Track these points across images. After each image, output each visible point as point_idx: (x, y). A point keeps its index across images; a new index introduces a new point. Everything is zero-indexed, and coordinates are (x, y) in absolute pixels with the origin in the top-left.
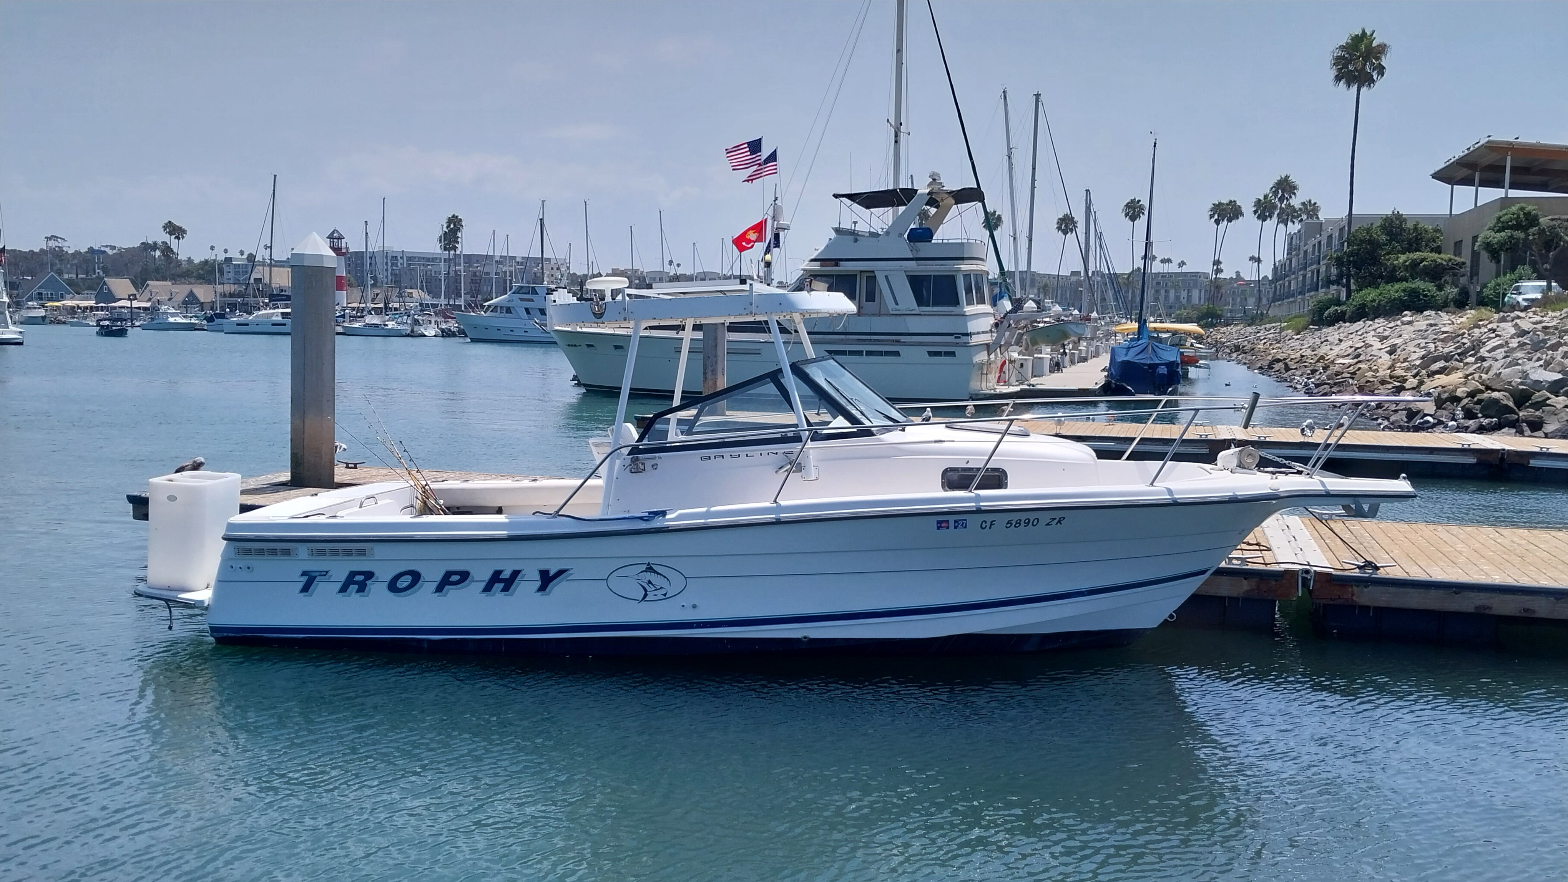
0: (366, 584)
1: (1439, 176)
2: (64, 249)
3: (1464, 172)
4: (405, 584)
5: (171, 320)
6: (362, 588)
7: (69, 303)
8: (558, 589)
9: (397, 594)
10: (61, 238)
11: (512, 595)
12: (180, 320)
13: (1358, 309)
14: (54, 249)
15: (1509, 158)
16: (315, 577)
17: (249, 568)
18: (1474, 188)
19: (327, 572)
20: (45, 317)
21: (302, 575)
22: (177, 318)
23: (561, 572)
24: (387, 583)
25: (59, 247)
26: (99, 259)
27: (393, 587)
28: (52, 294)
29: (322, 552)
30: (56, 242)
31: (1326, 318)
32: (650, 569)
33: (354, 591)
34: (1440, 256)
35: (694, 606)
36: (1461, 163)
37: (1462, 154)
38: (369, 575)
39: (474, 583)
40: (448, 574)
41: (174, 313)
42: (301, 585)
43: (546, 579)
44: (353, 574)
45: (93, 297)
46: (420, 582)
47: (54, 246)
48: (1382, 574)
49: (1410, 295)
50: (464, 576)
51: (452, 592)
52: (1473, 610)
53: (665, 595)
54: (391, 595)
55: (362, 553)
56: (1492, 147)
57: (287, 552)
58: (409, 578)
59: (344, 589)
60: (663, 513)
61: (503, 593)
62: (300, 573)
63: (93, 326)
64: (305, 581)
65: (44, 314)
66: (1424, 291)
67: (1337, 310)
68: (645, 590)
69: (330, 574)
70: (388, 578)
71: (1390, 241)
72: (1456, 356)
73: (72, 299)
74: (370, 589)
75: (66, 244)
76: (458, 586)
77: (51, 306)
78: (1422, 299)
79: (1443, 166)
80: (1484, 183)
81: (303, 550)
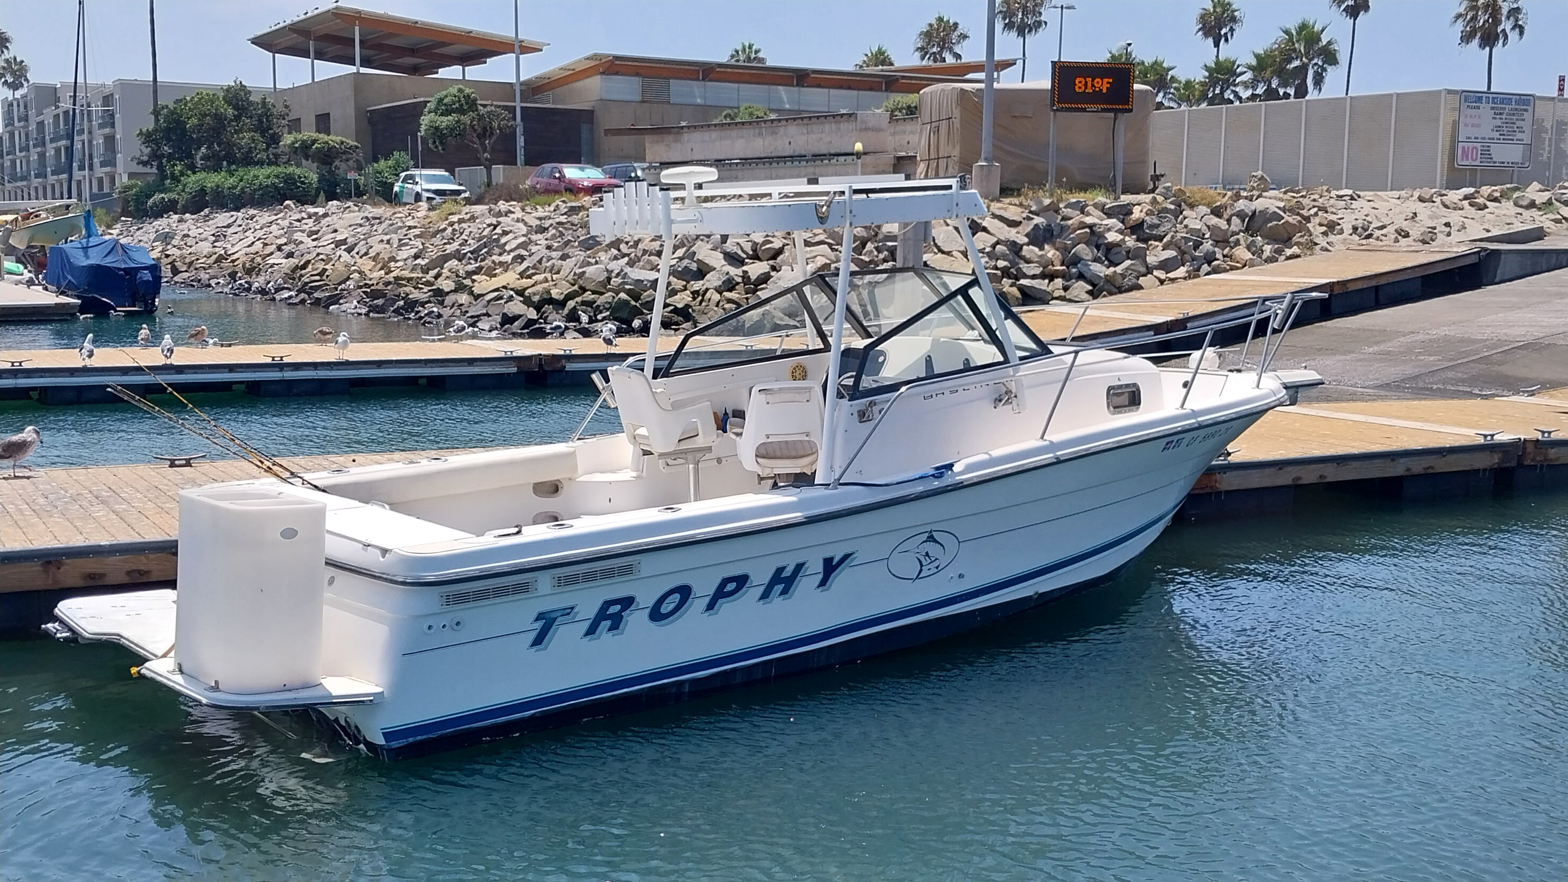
0: (622, 617)
1: (260, 41)
3: (294, 39)
4: (672, 607)
6: (616, 622)
8: (841, 579)
9: (663, 622)
11: (790, 598)
13: (194, 197)
15: (357, 28)
16: (555, 619)
17: (458, 624)
18: (309, 60)
19: (572, 608)
21: (537, 620)
23: (846, 557)
24: (648, 611)
27: (656, 615)
29: (572, 580)
31: (151, 207)
32: (931, 539)
33: (606, 629)
34: (330, 137)
35: (961, 576)
36: (294, 28)
37: (296, 19)
38: (627, 602)
39: (752, 589)
40: (726, 581)
42: (532, 635)
43: (830, 567)
44: (608, 604)
46: (690, 600)
49: (285, 182)
50: (742, 581)
51: (726, 606)
53: (937, 567)
54: (653, 625)
55: (627, 571)
56: (338, 14)
57: (522, 589)
58: (676, 597)
59: (591, 631)
60: (950, 466)
61: (782, 597)
62: (535, 615)
64: (539, 628)
66: (300, 177)
67: (163, 198)
68: (922, 565)
69: (576, 610)
70: (651, 603)
71: (237, 118)
72: (469, 254)
74: (627, 621)
76: (736, 596)
78: (299, 187)
79: (268, 30)
80: (320, 55)
81: (544, 581)
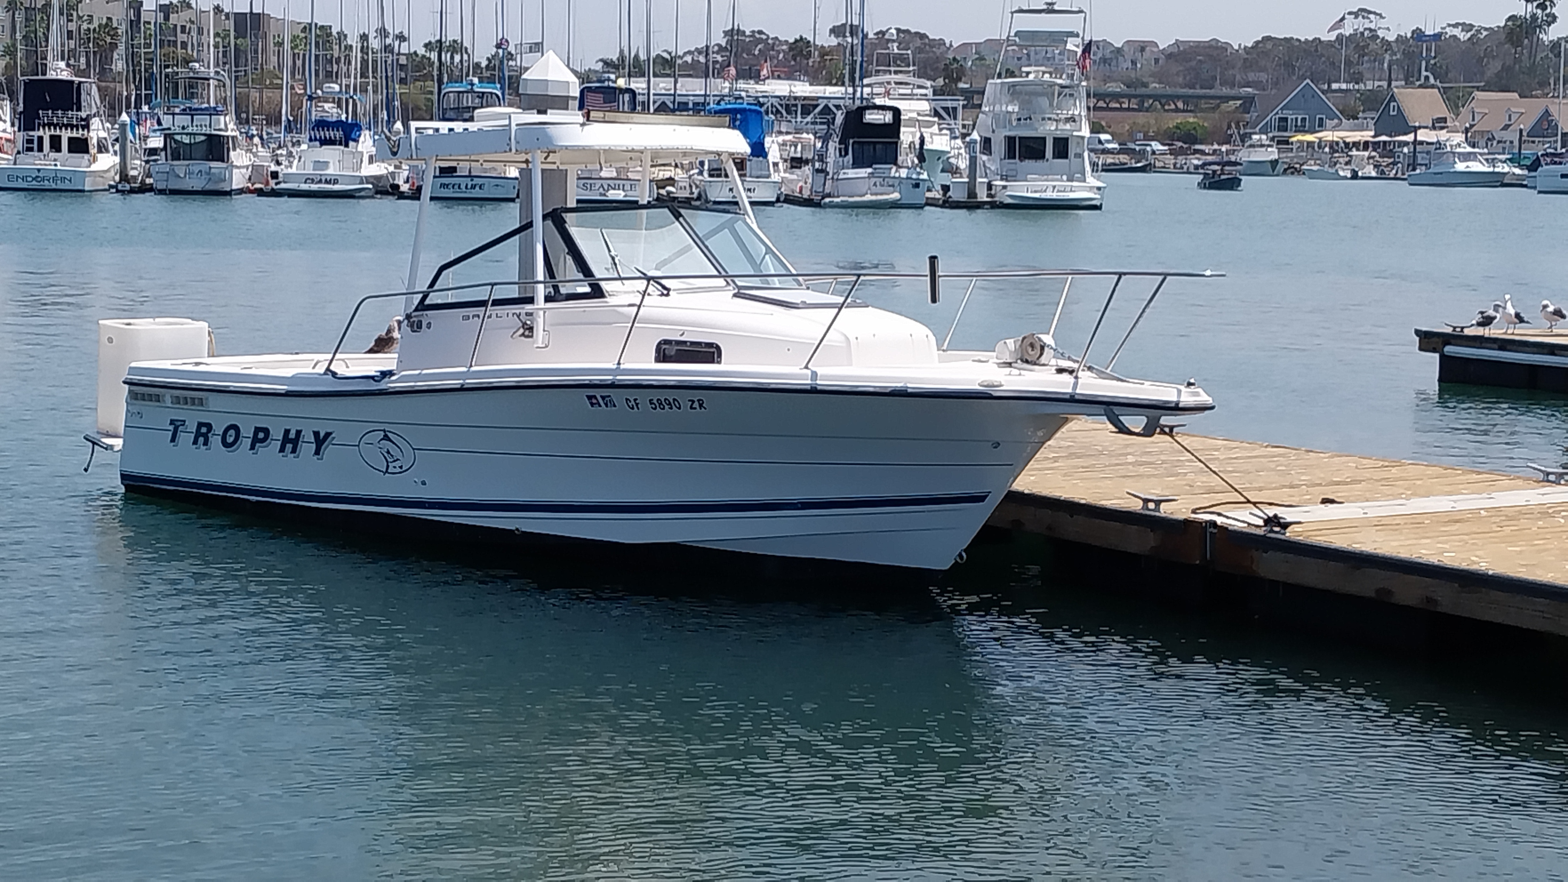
0: (208, 437)
2: (1380, 33)
4: (232, 439)
5: (1460, 166)
6: (206, 441)
7: (1328, 135)
8: (327, 454)
9: (229, 449)
10: (1375, 13)
11: (301, 458)
12: (1476, 167)
14: (1362, 34)
16: (178, 427)
17: (139, 413)
20: (1277, 161)
21: (170, 424)
22: (1470, 164)
23: (325, 436)
24: (220, 437)
25: (1370, 30)
26: (1429, 50)
27: (224, 441)
28: (1303, 120)
30: (1367, 21)
32: (386, 436)
33: (202, 444)
38: (209, 427)
39: (273, 442)
40: (257, 431)
41: (1470, 153)
42: (170, 434)
43: (319, 443)
44: (199, 425)
45: (1371, 123)
47: (1361, 30)
48: (1290, 534)
50: (267, 433)
51: (261, 451)
52: (1373, 595)
53: (401, 467)
54: (224, 449)
55: (201, 402)
57: (158, 399)
59: (196, 441)
60: (390, 374)
61: (294, 455)
62: (169, 421)
63: (1345, 178)
64: (173, 430)
65: (1275, 156)
68: (387, 462)
69: (186, 423)
73: (1334, 129)
74: (211, 442)
75: (1383, 23)
76: (264, 444)
77: (1298, 141)
81: (168, 397)
